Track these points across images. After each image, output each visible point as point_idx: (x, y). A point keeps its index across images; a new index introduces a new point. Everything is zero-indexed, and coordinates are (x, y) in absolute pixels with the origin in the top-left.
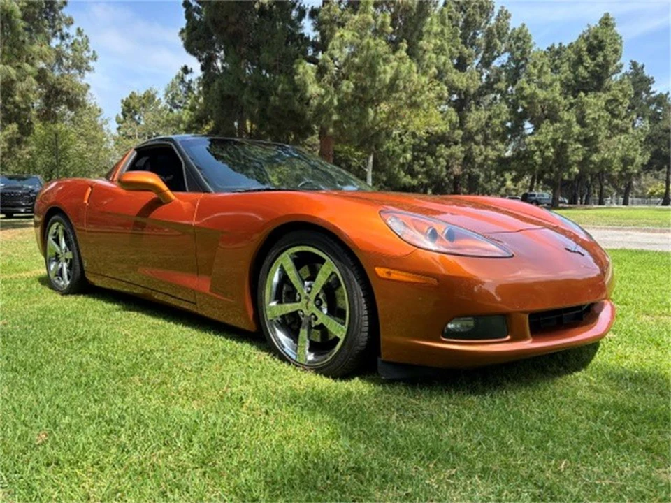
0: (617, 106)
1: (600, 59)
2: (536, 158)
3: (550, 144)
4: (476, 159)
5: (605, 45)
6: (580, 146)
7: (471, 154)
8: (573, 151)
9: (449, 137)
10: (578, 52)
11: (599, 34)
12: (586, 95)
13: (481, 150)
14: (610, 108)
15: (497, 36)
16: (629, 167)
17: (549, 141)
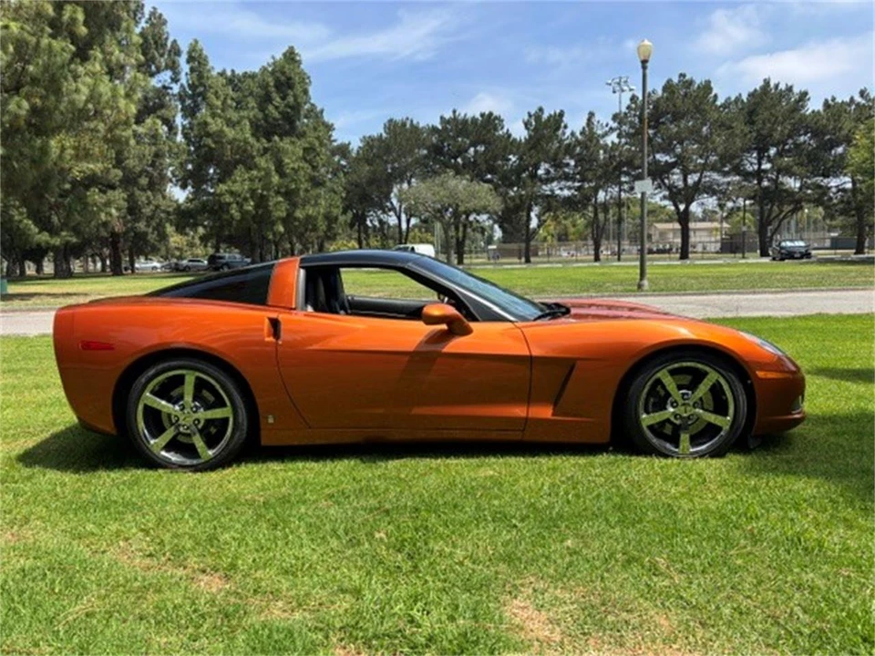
0: (315, 157)
1: (291, 99)
2: (233, 211)
3: (248, 195)
4: (144, 210)
5: (294, 84)
6: (280, 199)
7: (136, 202)
8: (275, 205)
9: (102, 177)
10: (265, 86)
11: (286, 70)
12: (281, 140)
13: (148, 198)
14: (308, 158)
15: (154, 46)
16: (334, 225)
17: (247, 192)
